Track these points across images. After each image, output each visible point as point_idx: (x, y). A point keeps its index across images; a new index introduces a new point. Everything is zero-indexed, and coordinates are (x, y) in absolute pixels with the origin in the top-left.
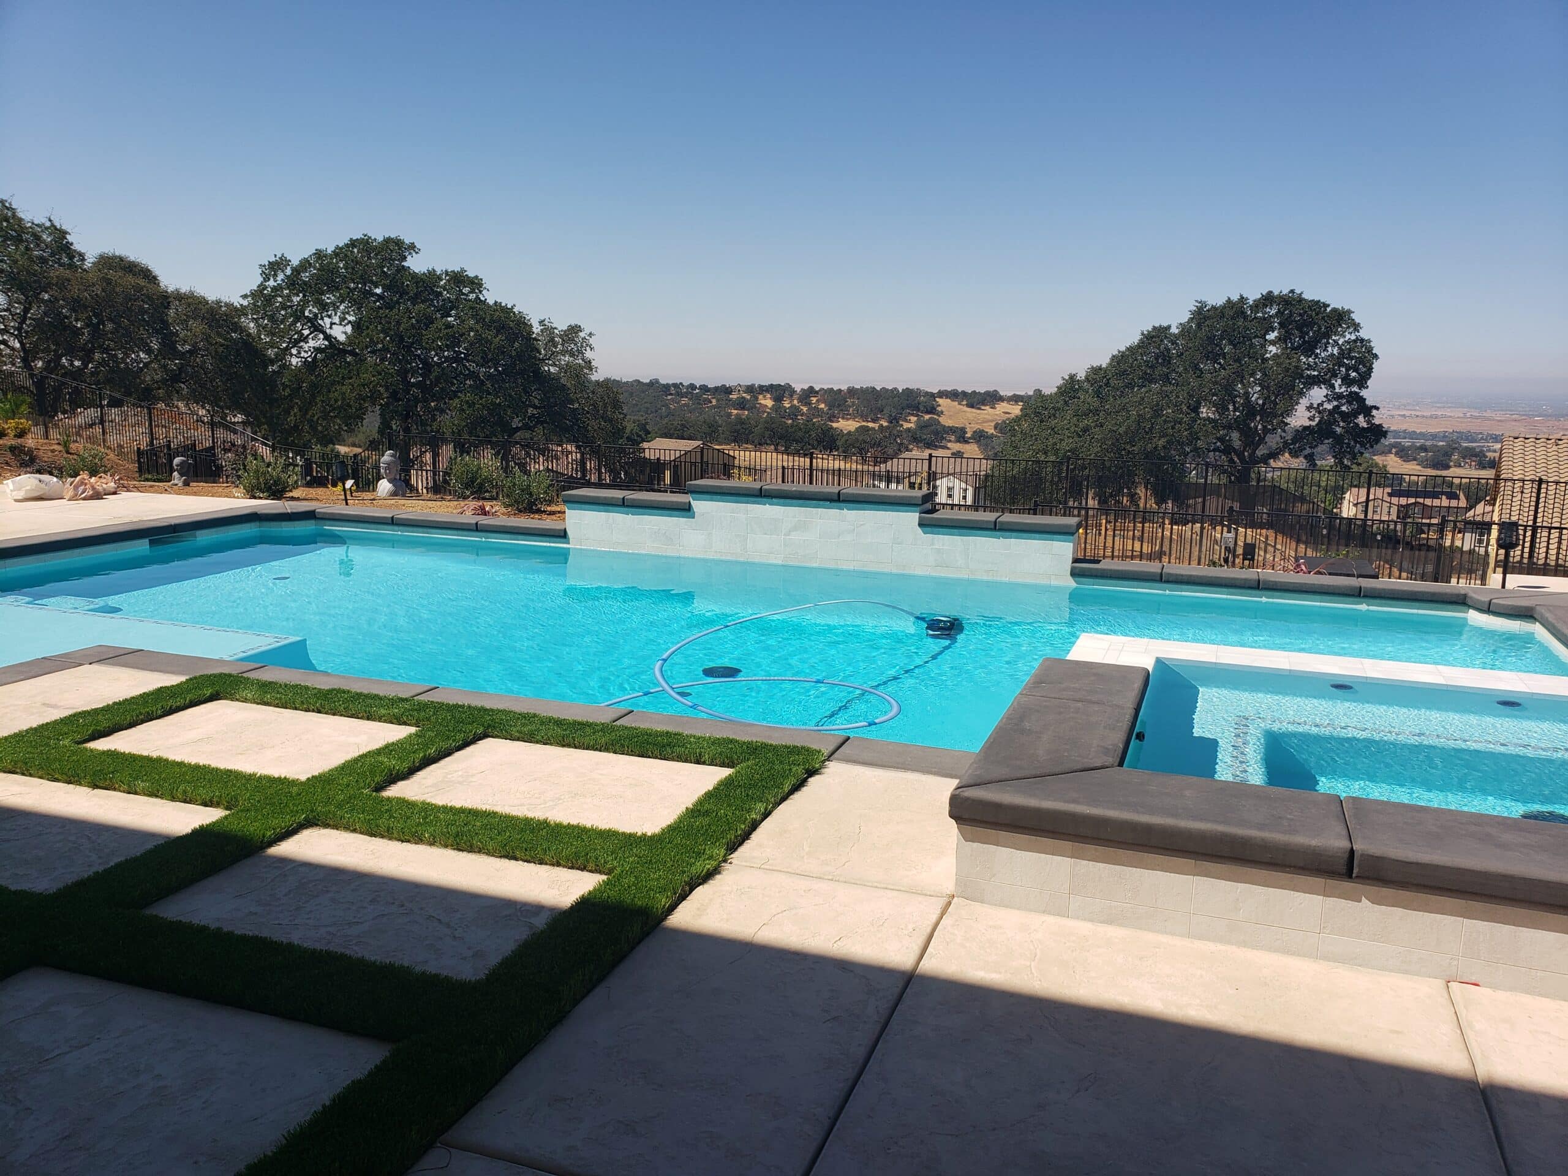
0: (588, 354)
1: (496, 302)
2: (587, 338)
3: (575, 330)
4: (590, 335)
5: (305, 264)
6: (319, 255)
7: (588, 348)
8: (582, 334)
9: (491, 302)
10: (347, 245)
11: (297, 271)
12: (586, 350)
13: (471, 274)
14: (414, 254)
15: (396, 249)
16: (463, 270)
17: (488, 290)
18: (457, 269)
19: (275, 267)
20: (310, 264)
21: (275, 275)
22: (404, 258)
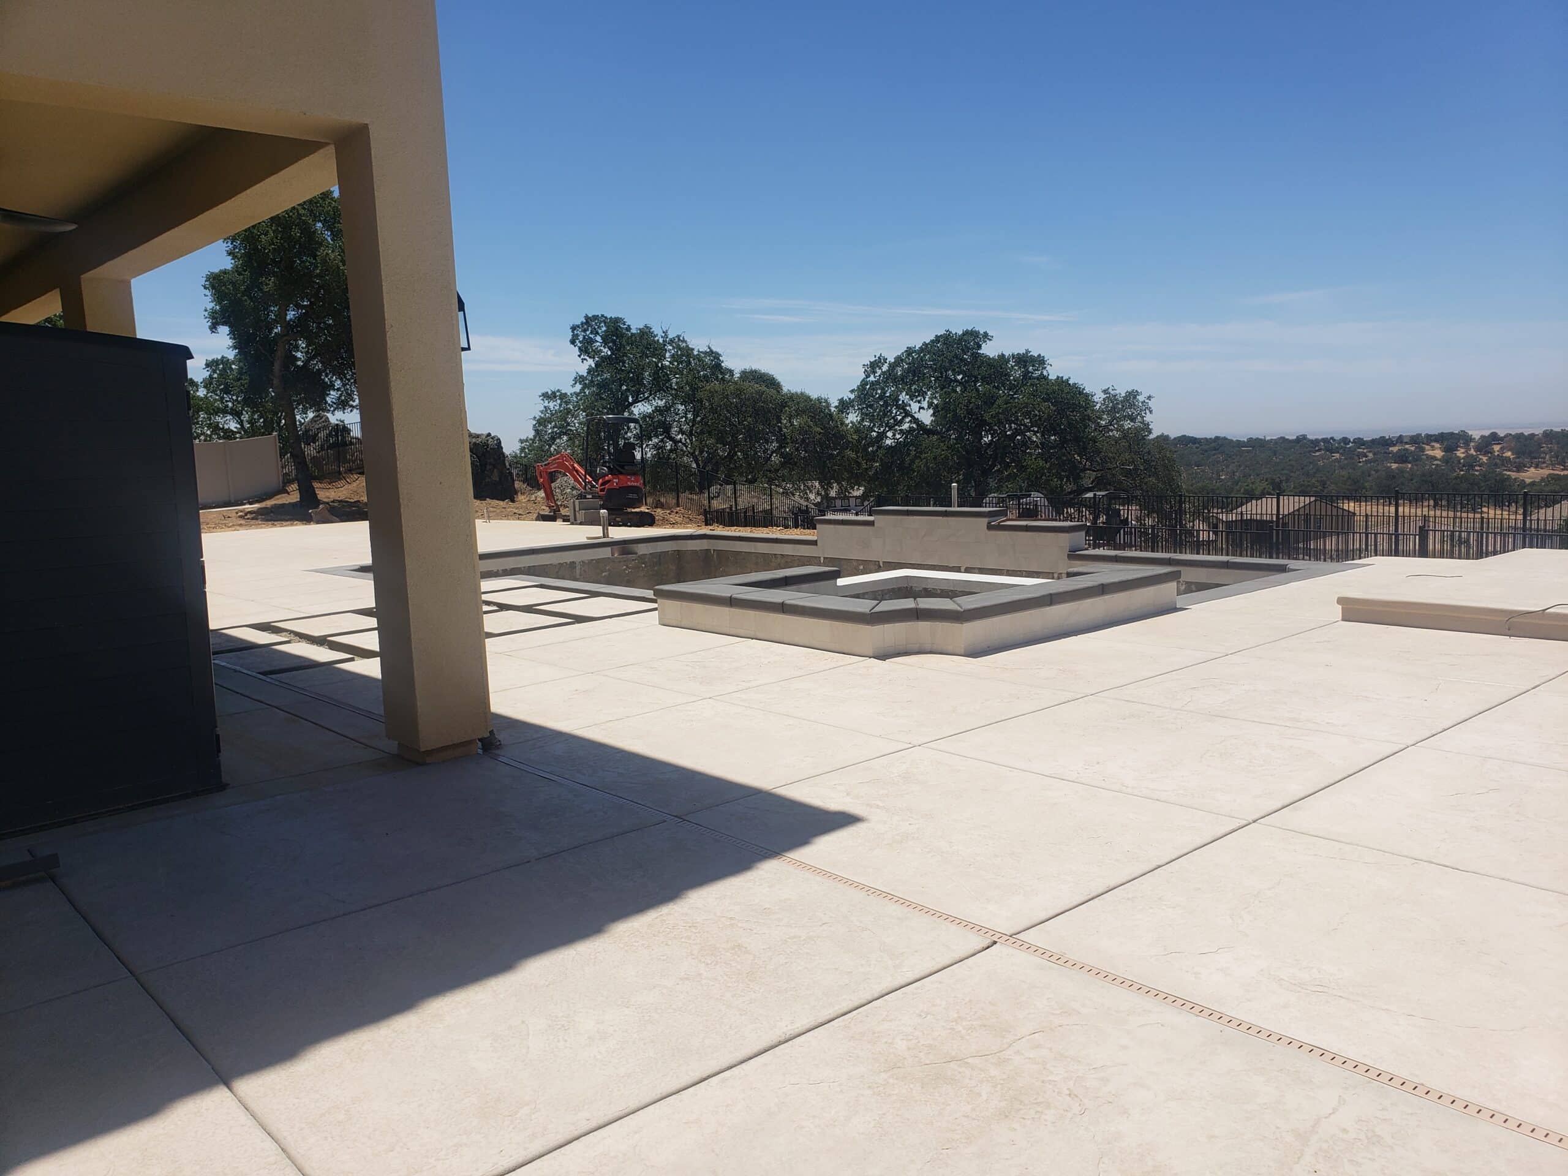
0: (1148, 418)
1: (1058, 377)
2: (1146, 401)
3: (1132, 395)
4: (1149, 398)
5: (899, 360)
6: (909, 351)
7: (1147, 411)
8: (1141, 398)
9: (1052, 377)
10: (932, 341)
11: (893, 366)
12: (1145, 414)
13: (1035, 353)
14: (988, 341)
15: (973, 339)
16: (1028, 351)
17: (1051, 365)
18: (1022, 351)
19: (874, 366)
20: (902, 360)
21: (874, 372)
22: (979, 347)
